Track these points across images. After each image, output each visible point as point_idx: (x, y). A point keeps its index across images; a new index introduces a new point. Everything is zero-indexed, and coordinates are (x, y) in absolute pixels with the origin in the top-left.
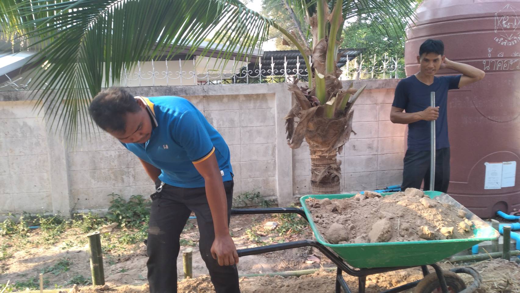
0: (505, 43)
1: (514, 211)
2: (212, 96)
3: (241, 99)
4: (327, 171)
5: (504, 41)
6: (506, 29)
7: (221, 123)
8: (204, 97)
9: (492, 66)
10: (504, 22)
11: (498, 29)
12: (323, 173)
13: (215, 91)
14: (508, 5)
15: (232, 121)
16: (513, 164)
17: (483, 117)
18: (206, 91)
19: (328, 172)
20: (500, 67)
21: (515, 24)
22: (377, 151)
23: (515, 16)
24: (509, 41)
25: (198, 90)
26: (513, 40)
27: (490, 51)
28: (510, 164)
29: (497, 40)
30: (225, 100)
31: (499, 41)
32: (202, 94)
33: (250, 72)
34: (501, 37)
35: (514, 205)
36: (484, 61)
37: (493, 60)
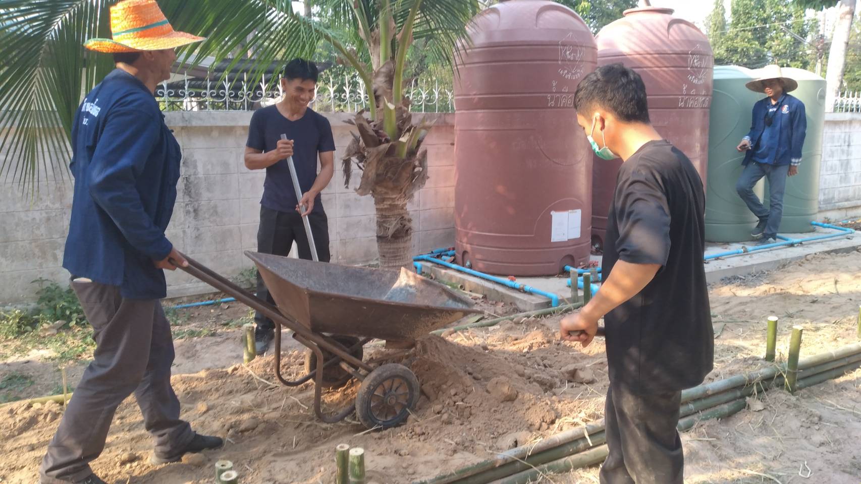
0: (569, 76)
1: (580, 265)
2: (195, 127)
3: (238, 132)
4: (399, 222)
5: (568, 73)
6: (569, 60)
7: (209, 167)
8: (183, 128)
9: (556, 102)
10: (568, 53)
11: (562, 60)
12: (395, 226)
13: (201, 119)
14: (571, 33)
15: (226, 165)
16: (578, 212)
17: (548, 160)
18: (187, 119)
19: (402, 224)
20: (564, 103)
21: (578, 55)
22: (418, 206)
23: (578, 46)
24: (572, 74)
25: (175, 118)
26: (576, 73)
27: (554, 85)
28: (576, 212)
29: (562, 72)
30: (215, 134)
31: (563, 74)
32: (181, 124)
33: (232, 94)
34: (565, 69)
35: (580, 258)
36: (549, 95)
37: (558, 95)
